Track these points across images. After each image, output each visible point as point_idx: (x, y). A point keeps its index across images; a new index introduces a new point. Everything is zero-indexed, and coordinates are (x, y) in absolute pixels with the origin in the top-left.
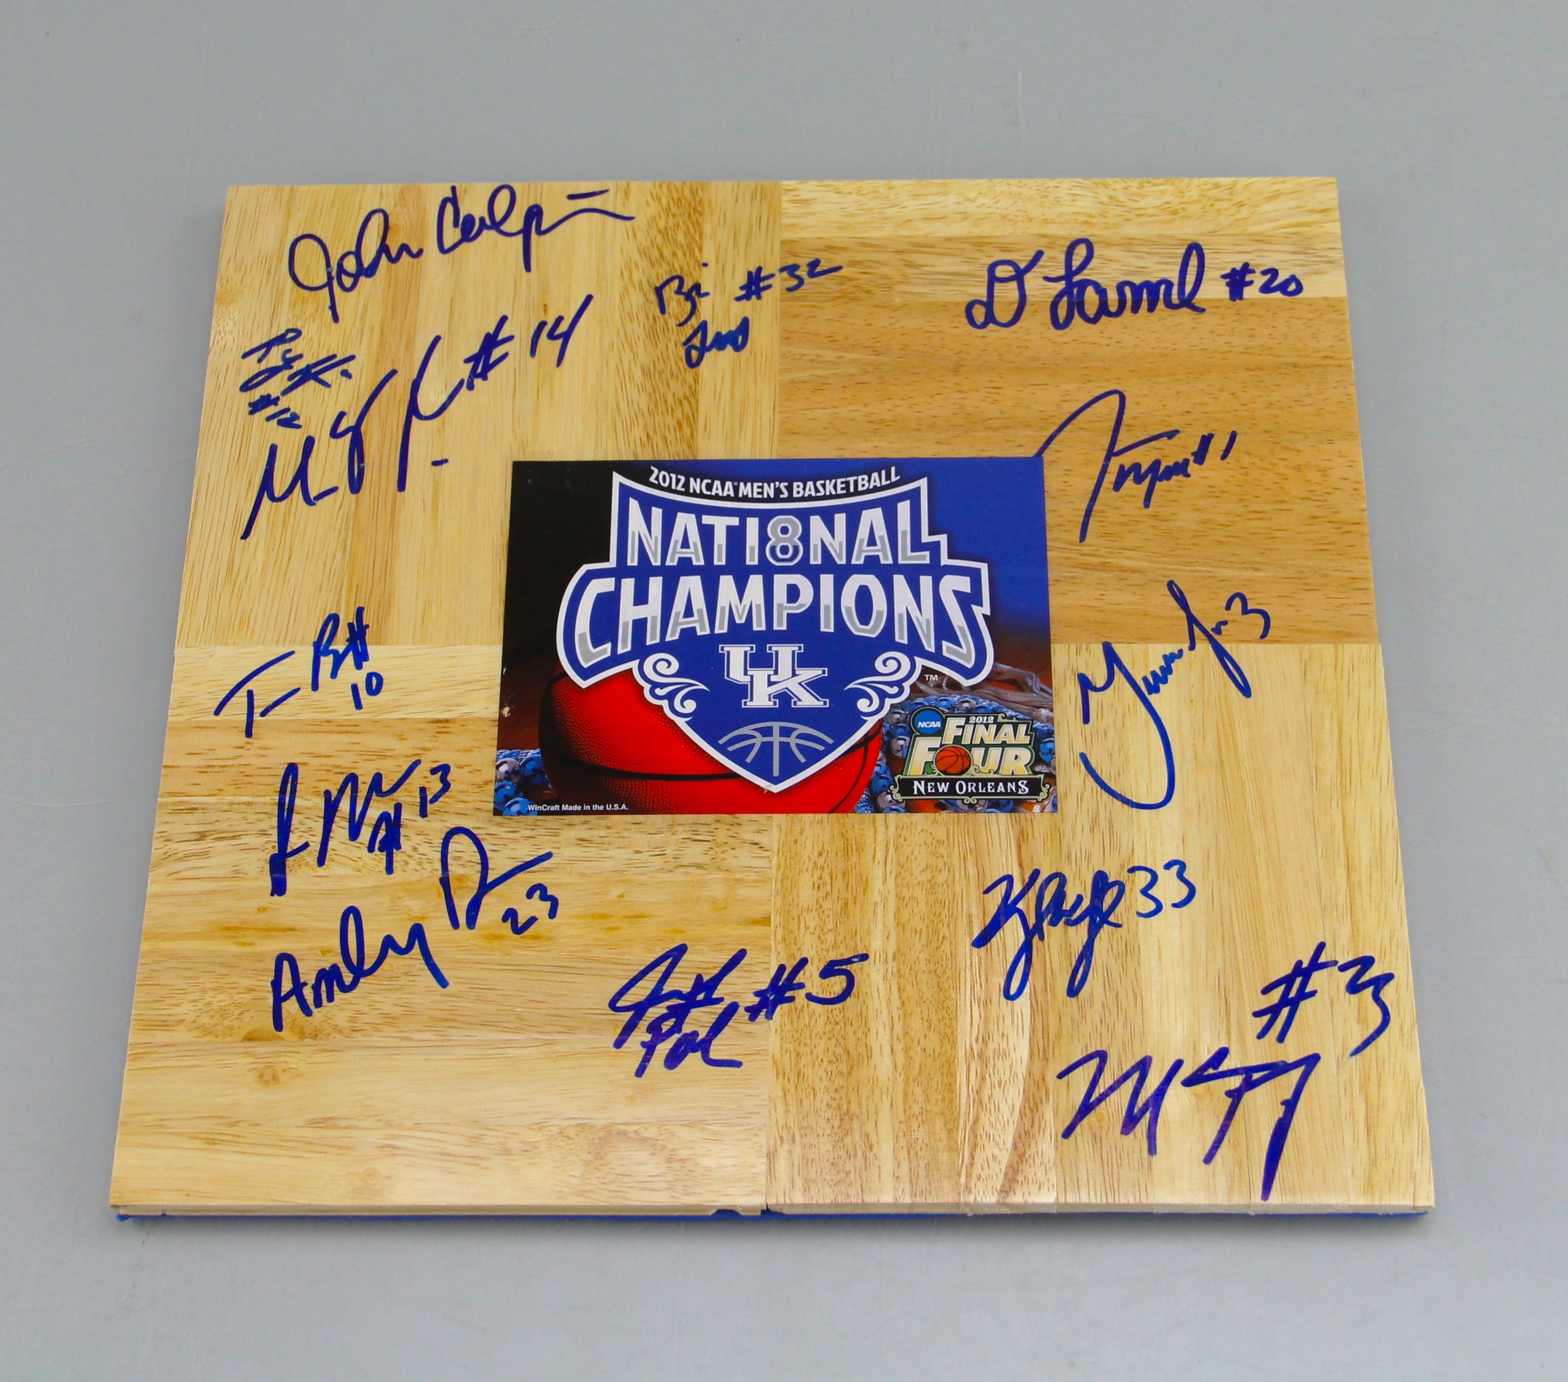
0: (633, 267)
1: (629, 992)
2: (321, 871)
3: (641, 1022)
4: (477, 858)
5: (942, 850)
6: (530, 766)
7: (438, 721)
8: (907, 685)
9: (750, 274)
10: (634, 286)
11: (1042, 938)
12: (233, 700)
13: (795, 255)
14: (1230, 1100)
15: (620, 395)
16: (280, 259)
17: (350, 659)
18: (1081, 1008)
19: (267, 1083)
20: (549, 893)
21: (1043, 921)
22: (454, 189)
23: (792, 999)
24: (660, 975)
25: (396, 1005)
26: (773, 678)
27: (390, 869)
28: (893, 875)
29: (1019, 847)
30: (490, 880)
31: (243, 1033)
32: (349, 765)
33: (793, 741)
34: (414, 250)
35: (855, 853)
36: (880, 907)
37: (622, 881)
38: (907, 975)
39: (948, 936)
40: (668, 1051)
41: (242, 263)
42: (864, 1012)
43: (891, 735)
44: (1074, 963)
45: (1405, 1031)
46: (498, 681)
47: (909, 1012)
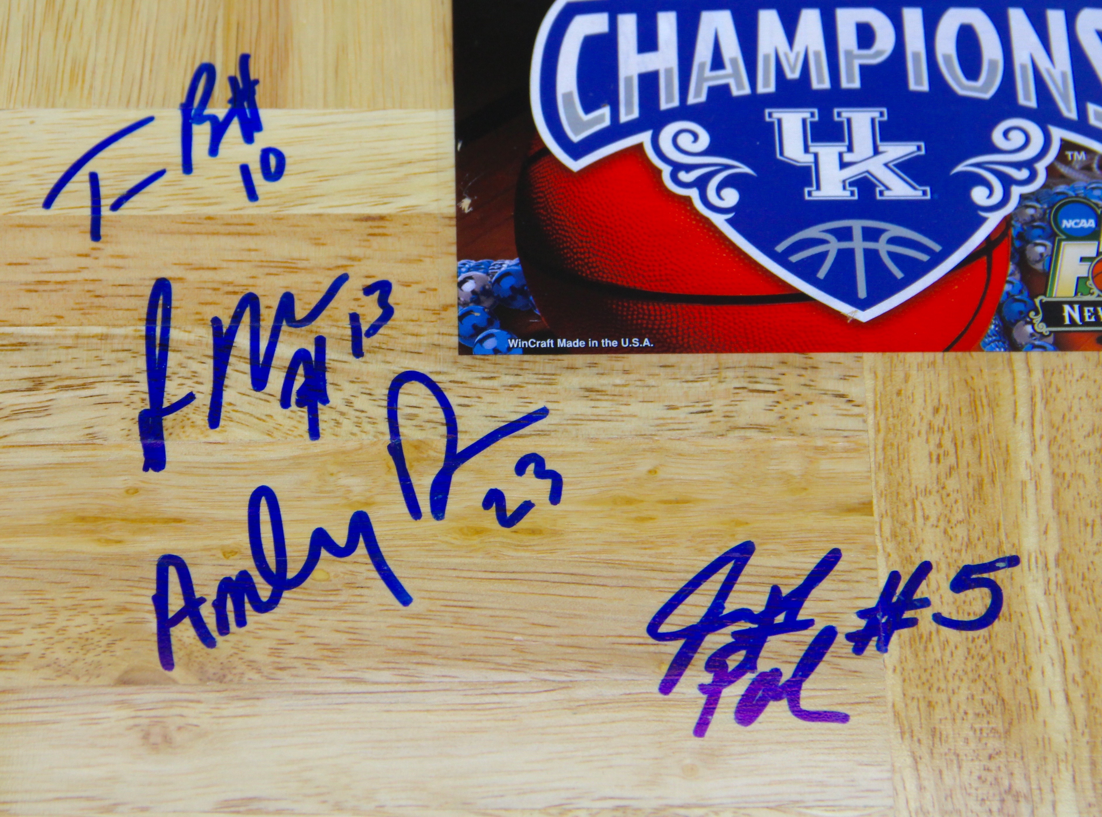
1: (676, 612)
2: (214, 435)
3: (696, 656)
4: (440, 415)
6: (507, 283)
7: (368, 218)
8: (1041, 167)
12: (69, 186)
17: (234, 129)
19: (155, 747)
20: (549, 467)
23: (913, 622)
24: (718, 587)
25: (337, 631)
26: (848, 158)
27: (314, 432)
28: (1045, 442)
30: (460, 448)
31: (116, 674)
32: (245, 281)
33: (882, 247)
35: (986, 410)
36: (1030, 488)
37: (652, 450)
38: (1079, 588)
40: (739, 698)
42: (1021, 641)
43: (1024, 238)
46: (450, 160)
47: (1086, 642)
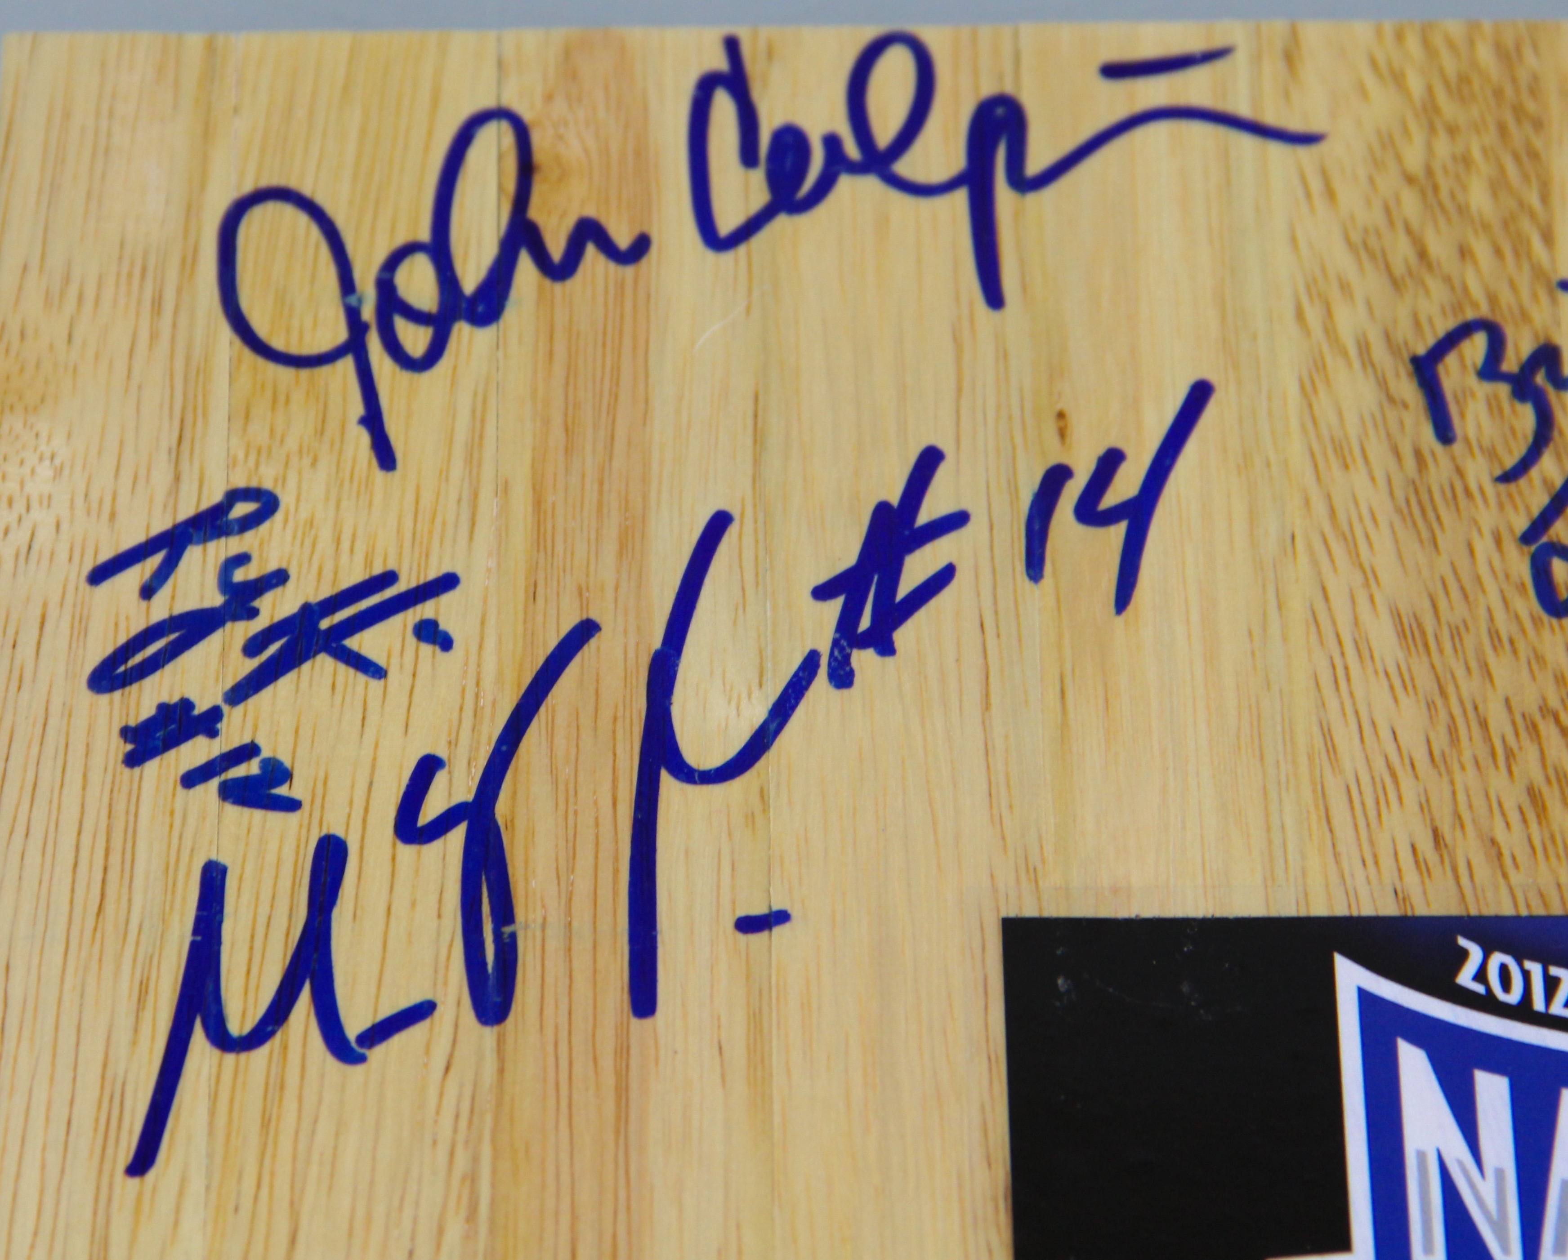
0: (1335, 294)
10: (1344, 353)
15: (1333, 704)
16: (189, 264)
22: (732, 46)
34: (623, 240)
41: (67, 280)
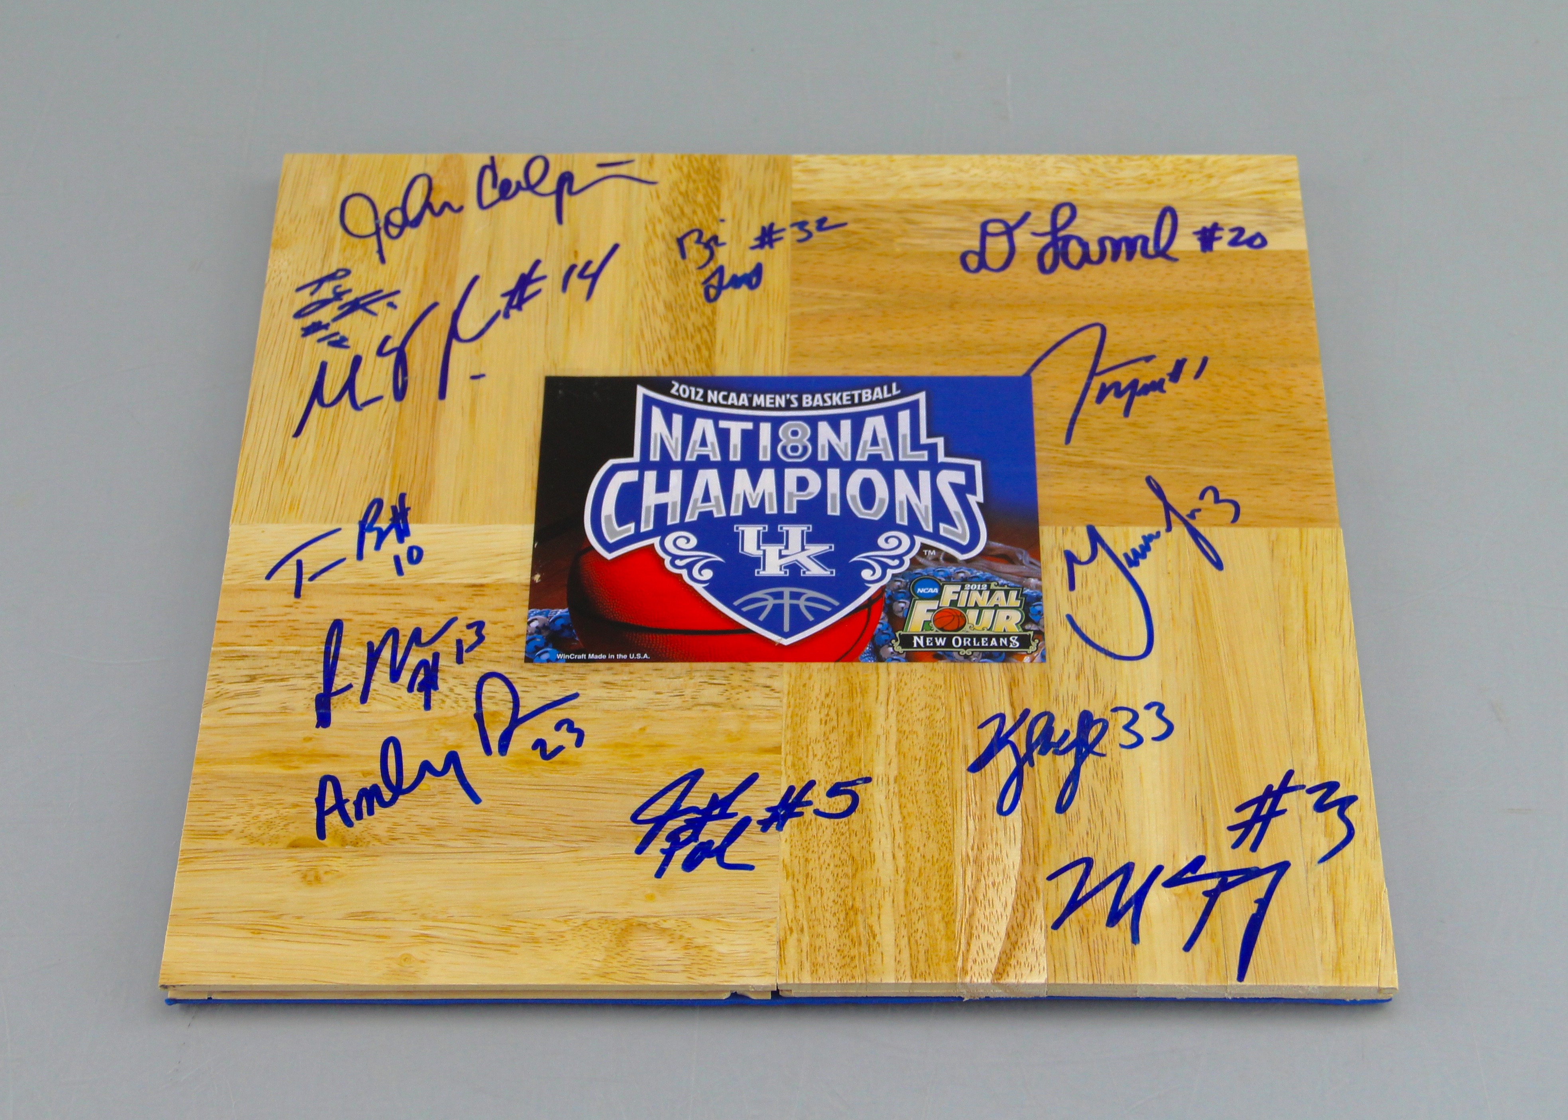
0: (657, 222)
1: (650, 808)
2: (363, 707)
3: (661, 833)
4: (509, 697)
5: (940, 692)
6: (559, 623)
7: (474, 586)
8: (907, 559)
9: (763, 229)
10: (657, 237)
11: (1032, 764)
12: (283, 567)
13: (804, 213)
14: (1207, 899)
15: (644, 324)
16: (331, 213)
17: (393, 534)
18: (1068, 823)
19: (310, 883)
20: (576, 726)
21: (1033, 751)
22: (492, 158)
23: (801, 814)
24: (678, 794)
25: (432, 818)
26: (784, 553)
27: (427, 706)
28: (895, 713)
29: (1011, 691)
30: (520, 715)
31: (288, 842)
32: (391, 621)
33: (802, 603)
34: (456, 206)
35: (859, 695)
36: (883, 739)
37: (644, 717)
38: (907, 794)
39: (945, 762)
40: (685, 857)
41: (296, 216)
42: (868, 825)
43: (893, 599)
44: (1062, 785)
45: (1369, 843)
46: (530, 553)
47: (909, 825)
